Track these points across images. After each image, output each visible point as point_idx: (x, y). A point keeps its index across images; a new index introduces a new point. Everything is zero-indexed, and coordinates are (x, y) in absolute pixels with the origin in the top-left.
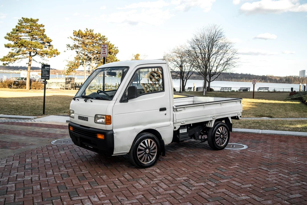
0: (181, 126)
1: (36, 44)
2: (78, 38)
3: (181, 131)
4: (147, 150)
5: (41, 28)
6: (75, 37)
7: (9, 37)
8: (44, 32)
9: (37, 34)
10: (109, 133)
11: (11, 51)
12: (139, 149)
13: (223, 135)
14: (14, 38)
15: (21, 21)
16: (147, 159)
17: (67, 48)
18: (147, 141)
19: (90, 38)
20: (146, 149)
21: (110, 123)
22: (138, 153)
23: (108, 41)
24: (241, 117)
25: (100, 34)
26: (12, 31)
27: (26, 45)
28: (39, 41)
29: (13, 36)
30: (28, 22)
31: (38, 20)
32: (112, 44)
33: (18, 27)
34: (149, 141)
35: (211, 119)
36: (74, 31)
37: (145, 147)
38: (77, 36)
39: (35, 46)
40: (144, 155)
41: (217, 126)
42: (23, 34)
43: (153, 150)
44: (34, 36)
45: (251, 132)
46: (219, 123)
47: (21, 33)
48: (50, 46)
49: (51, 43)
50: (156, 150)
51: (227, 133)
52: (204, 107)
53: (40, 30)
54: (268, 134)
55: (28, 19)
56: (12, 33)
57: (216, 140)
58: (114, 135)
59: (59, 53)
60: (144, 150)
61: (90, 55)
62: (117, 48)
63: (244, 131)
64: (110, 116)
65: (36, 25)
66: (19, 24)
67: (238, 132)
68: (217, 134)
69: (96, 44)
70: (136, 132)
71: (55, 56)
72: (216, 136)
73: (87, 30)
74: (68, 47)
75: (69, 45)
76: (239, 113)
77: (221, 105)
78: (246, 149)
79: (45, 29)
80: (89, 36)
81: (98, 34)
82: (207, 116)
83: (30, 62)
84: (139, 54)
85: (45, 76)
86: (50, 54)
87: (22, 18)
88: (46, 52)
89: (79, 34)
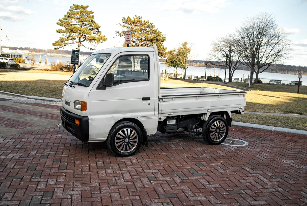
0: (167, 117)
1: (84, 30)
2: (127, 25)
3: (169, 122)
4: (127, 139)
5: (91, 15)
6: (124, 24)
7: (61, 23)
8: (93, 18)
9: (86, 20)
10: (84, 119)
11: (62, 37)
12: (117, 137)
13: (220, 129)
14: (65, 24)
15: (72, 8)
16: (126, 148)
17: (116, 35)
18: (127, 130)
19: (139, 25)
20: (125, 138)
21: (85, 110)
22: (116, 141)
23: (156, 28)
24: (243, 111)
25: (148, 21)
26: (64, 17)
27: (75, 31)
28: (88, 27)
29: (64, 22)
30: (79, 9)
31: (88, 6)
32: (160, 32)
33: (69, 13)
34: (129, 130)
35: (206, 112)
36: (123, 18)
37: (124, 136)
38: (125, 23)
39: (83, 32)
40: (122, 144)
41: (212, 120)
42: (73, 20)
43: (134, 139)
44: (84, 22)
45: (263, 128)
46: (216, 116)
47: (72, 19)
48: (98, 32)
49: (100, 30)
50: (137, 140)
51: (225, 128)
52: (197, 99)
53: (90, 17)
54: (281, 132)
55: (79, 6)
56: (64, 19)
57: (211, 134)
58: (90, 122)
59: (106, 39)
60: (123, 139)
61: (138, 42)
62: (165, 36)
63: (255, 127)
64: (85, 103)
65: (86, 11)
66: (70, 10)
67: (249, 127)
68: (212, 128)
69: (144, 31)
70: (114, 120)
71: (102, 42)
72: (211, 130)
73: (135, 17)
74: (117, 33)
75: (118, 32)
76: (242, 108)
77: (219, 97)
78: (245, 146)
79: (94, 16)
80: (137, 23)
81: (146, 21)
82: (201, 109)
83: (79, 47)
84: (187, 42)
85: (74, 61)
86: (98, 39)
87: (74, 5)
88: (93, 38)
89: (127, 21)
